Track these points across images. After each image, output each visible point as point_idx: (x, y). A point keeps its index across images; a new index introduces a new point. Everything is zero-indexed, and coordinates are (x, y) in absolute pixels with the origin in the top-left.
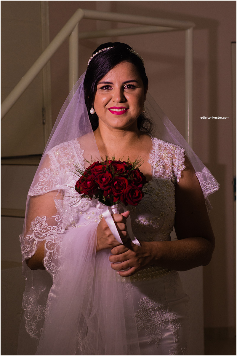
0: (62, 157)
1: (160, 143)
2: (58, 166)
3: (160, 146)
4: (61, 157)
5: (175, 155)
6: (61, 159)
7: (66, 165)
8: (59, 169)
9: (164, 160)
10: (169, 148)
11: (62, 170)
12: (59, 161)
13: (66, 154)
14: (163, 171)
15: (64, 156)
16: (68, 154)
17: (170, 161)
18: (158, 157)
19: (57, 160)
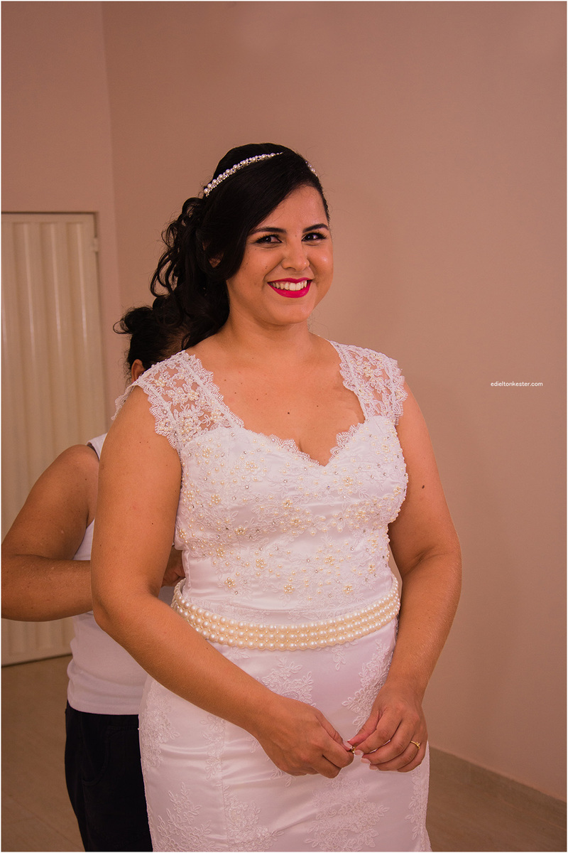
1: (350, 349)
2: (168, 408)
3: (353, 355)
4: (169, 388)
6: (170, 393)
7: (185, 405)
8: (170, 414)
9: (370, 383)
10: (370, 357)
11: (177, 416)
12: (167, 398)
15: (177, 386)
16: (184, 381)
17: (381, 383)
18: (357, 376)
19: (162, 395)
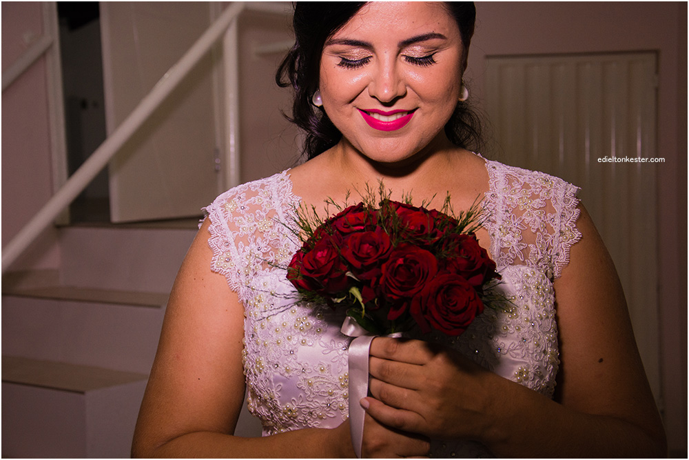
0: (243, 216)
1: (509, 172)
2: (231, 240)
3: (509, 180)
4: (239, 214)
5: (553, 202)
6: (238, 220)
7: (251, 236)
8: (233, 247)
9: (523, 218)
10: (535, 183)
11: (242, 250)
12: (232, 226)
13: (253, 208)
14: (522, 247)
15: (249, 212)
17: (540, 218)
18: (504, 209)
19: (229, 223)
